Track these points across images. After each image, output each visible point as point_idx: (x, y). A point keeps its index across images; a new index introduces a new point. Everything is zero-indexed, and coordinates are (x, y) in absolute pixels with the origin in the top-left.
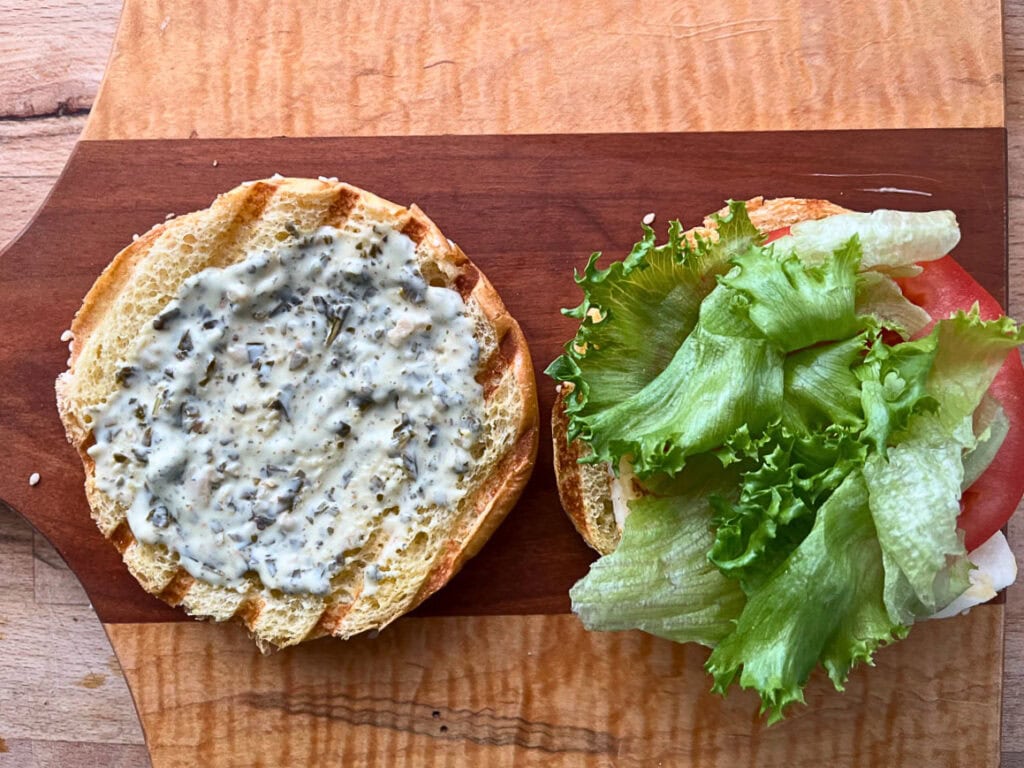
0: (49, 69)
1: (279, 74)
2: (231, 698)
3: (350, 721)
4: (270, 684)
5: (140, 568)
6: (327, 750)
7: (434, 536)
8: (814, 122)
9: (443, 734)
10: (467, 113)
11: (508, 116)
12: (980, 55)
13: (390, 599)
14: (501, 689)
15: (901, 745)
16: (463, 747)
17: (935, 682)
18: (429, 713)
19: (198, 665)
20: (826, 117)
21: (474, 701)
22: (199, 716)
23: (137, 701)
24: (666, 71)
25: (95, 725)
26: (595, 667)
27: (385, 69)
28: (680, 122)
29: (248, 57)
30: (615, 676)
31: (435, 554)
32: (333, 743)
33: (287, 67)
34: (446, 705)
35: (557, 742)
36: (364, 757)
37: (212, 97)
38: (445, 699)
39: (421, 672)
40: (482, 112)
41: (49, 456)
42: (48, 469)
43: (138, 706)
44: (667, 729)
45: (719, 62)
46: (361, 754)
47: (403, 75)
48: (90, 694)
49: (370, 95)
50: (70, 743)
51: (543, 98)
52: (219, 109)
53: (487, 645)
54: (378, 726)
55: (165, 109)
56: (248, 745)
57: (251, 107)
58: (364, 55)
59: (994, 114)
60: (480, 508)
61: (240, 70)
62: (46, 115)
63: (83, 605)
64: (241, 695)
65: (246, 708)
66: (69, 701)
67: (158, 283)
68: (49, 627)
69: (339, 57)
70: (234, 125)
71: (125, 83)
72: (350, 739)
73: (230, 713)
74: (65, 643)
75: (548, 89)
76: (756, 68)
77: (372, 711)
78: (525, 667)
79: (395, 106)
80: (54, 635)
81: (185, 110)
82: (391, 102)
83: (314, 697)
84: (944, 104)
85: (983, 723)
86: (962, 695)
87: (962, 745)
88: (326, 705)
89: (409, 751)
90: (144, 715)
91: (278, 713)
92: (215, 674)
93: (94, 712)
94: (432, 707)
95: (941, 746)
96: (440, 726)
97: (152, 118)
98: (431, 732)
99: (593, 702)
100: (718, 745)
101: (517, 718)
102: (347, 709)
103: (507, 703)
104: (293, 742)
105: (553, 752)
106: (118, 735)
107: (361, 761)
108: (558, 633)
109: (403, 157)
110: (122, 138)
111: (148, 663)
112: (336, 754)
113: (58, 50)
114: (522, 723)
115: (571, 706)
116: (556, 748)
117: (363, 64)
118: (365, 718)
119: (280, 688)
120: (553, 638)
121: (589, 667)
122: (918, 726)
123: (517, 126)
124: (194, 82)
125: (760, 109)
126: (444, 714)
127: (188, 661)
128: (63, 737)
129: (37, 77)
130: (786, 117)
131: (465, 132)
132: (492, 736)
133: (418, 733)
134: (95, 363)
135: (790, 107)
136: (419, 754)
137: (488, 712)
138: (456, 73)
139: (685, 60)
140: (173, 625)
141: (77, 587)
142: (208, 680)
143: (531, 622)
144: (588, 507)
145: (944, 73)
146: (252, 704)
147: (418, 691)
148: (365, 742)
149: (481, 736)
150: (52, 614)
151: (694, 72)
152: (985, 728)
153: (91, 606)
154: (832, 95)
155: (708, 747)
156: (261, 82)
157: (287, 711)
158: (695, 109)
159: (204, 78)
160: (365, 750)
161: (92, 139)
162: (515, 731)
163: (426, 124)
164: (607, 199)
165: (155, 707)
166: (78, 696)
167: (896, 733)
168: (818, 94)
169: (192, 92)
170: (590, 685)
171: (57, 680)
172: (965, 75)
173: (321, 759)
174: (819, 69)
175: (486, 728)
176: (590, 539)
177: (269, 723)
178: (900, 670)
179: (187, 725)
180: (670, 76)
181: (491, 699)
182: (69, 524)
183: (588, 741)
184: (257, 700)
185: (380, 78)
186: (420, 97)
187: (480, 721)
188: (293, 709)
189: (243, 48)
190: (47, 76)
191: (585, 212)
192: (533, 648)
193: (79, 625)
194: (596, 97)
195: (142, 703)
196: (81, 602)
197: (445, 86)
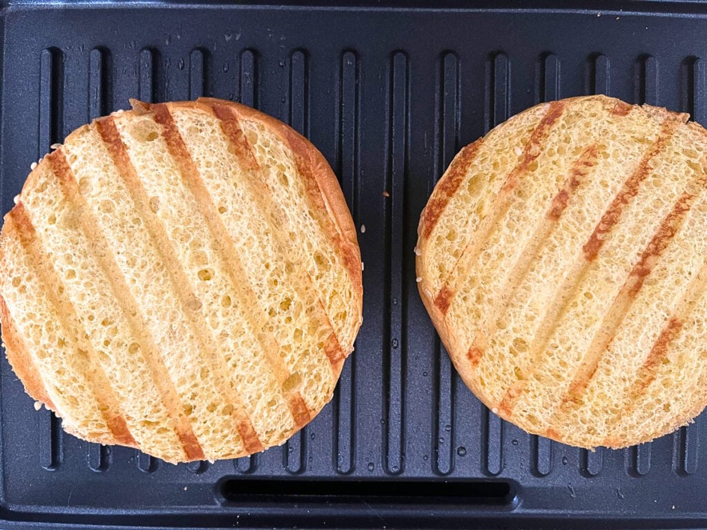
5: (219, 453)
7: (323, 249)
13: (345, 303)
67: (34, 324)
134: (64, 397)
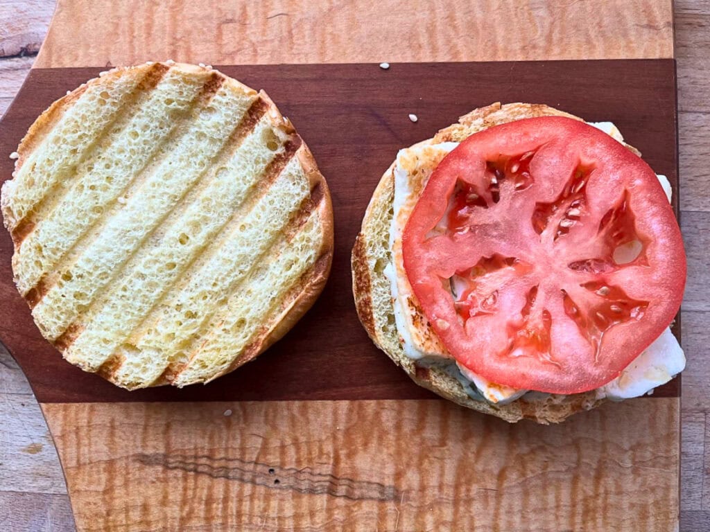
0: (15, 25)
1: (167, 23)
2: (127, 458)
3: (211, 475)
4: (154, 447)
6: (194, 496)
7: (250, 323)
8: (539, 55)
9: (276, 485)
10: (296, 49)
11: (325, 52)
12: (655, 9)
13: (214, 363)
14: (317, 454)
15: (606, 498)
16: (291, 495)
17: (630, 453)
18: (266, 470)
19: (105, 433)
20: (547, 51)
21: (299, 462)
22: (105, 470)
23: (61, 459)
24: (435, 20)
25: (35, 480)
26: (384, 438)
27: (240, 19)
28: (445, 55)
29: (146, 11)
30: (399, 445)
31: (250, 335)
32: (198, 490)
33: (173, 17)
34: (279, 464)
35: (357, 493)
36: (220, 501)
37: (121, 39)
38: (278, 460)
39: (260, 440)
40: (307, 48)
41: (5, 285)
42: (4, 294)
43: (63, 463)
44: (437, 484)
45: (471, 14)
46: (218, 499)
47: (253, 23)
48: (31, 458)
49: (230, 38)
50: (17, 492)
51: (349, 39)
52: (126, 47)
53: (308, 422)
54: (231, 479)
55: (90, 47)
56: (138, 491)
57: (149, 45)
58: (225, 10)
59: (666, 49)
60: (285, 306)
61: (141, 20)
62: (12, 56)
63: (28, 394)
64: (133, 455)
65: (138, 465)
66: (17, 462)
67: (79, 124)
68: (5, 410)
69: (209, 10)
70: (136, 58)
71: (63, 30)
72: (210, 488)
73: (126, 468)
74: (16, 421)
75: (353, 33)
76: (498, 17)
77: (226, 468)
78: (335, 438)
79: (246, 44)
80: (7, 416)
81: (103, 47)
82: (244, 42)
83: (185, 458)
84: (631, 42)
85: (666, 484)
86: (650, 463)
87: (651, 501)
88: (193, 463)
89: (252, 497)
90: (66, 468)
91: (160, 468)
92: (116, 440)
93: (34, 471)
94: (268, 466)
95: (635, 500)
96: (275, 479)
97: (81, 52)
98: (268, 484)
99: (383, 464)
100: (473, 496)
101: (329, 475)
102: (209, 466)
103: (322, 464)
104: (170, 490)
105: (355, 500)
106: (51, 488)
107: (218, 504)
108: (358, 413)
109: (252, 79)
110: (60, 66)
111: (70, 432)
112: (201, 499)
113: (21, 12)
114: (332, 478)
115: (368, 467)
116: (357, 497)
117: (225, 15)
118: (222, 473)
119: (162, 451)
120: (355, 417)
121: (380, 438)
122: (618, 486)
123: (332, 58)
124: (110, 28)
125: (501, 45)
126: (277, 471)
127: (98, 431)
128: (12, 489)
129: (7, 30)
130: (519, 52)
131: (296, 62)
132: (312, 487)
133: (258, 485)
134: (30, 174)
135: (522, 44)
136: (259, 500)
137: (309, 470)
138: (289, 22)
139: (448, 12)
140: (88, 405)
141: (25, 382)
142: (111, 444)
143: (339, 405)
144: (376, 319)
145: (630, 21)
146: (142, 462)
147: (259, 454)
148: (221, 490)
149: (303, 488)
150: (7, 401)
151: (455, 20)
152: (667, 488)
153: (34, 396)
154: (551, 36)
155: (465, 498)
156: (155, 28)
157: (167, 467)
158: (455, 46)
159: (117, 25)
160: (222, 497)
161: (40, 67)
162: (327, 484)
163: (268, 56)
164: (394, 108)
165: (74, 463)
166: (24, 459)
167: (602, 490)
168: (541, 35)
169: (107, 35)
170: (381, 452)
171: (9, 448)
172: (645, 22)
173: (190, 502)
174: (542, 18)
175: (307, 482)
176: (378, 342)
177: (154, 476)
178: (604, 443)
179: (96, 476)
180: (438, 24)
181: (310, 461)
182: (18, 333)
183: (380, 492)
184: (145, 459)
185: (237, 26)
186: (265, 38)
187: (302, 477)
188: (170, 466)
189: (143, 5)
190: (13, 30)
191: (378, 117)
192: (341, 424)
193: (25, 409)
194: (386, 38)
195: (65, 460)
196: (27, 392)
197: (281, 31)
